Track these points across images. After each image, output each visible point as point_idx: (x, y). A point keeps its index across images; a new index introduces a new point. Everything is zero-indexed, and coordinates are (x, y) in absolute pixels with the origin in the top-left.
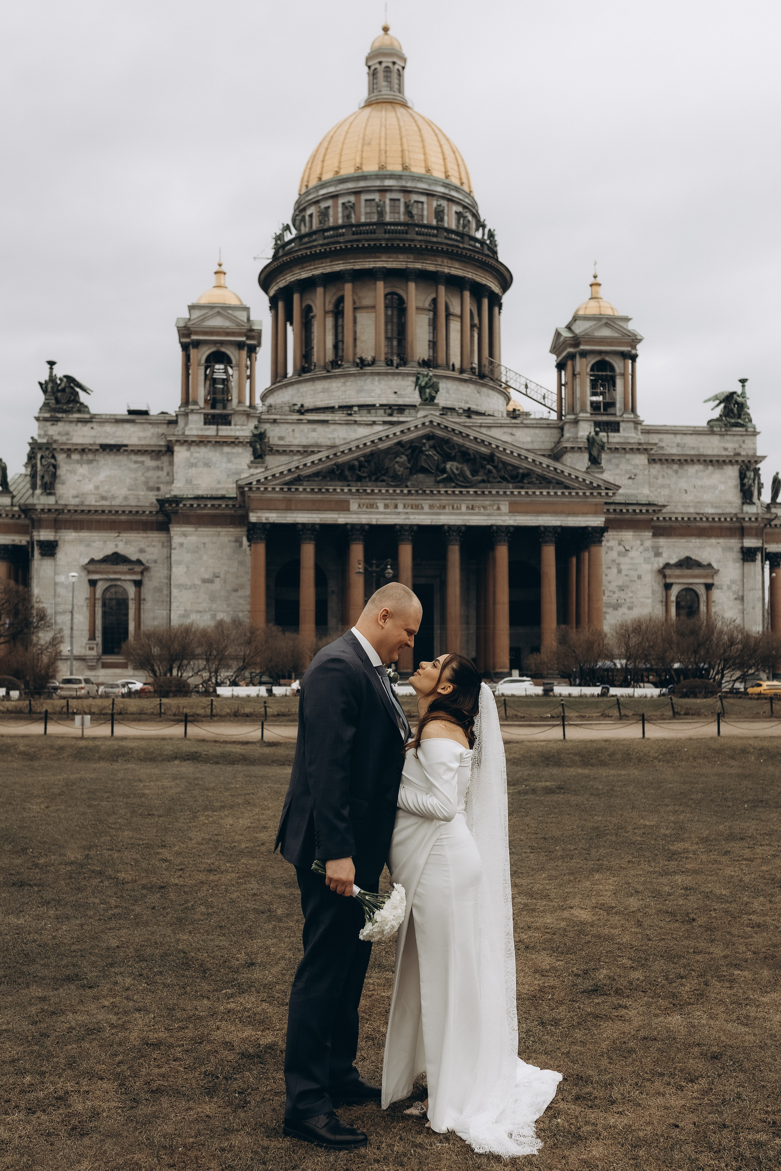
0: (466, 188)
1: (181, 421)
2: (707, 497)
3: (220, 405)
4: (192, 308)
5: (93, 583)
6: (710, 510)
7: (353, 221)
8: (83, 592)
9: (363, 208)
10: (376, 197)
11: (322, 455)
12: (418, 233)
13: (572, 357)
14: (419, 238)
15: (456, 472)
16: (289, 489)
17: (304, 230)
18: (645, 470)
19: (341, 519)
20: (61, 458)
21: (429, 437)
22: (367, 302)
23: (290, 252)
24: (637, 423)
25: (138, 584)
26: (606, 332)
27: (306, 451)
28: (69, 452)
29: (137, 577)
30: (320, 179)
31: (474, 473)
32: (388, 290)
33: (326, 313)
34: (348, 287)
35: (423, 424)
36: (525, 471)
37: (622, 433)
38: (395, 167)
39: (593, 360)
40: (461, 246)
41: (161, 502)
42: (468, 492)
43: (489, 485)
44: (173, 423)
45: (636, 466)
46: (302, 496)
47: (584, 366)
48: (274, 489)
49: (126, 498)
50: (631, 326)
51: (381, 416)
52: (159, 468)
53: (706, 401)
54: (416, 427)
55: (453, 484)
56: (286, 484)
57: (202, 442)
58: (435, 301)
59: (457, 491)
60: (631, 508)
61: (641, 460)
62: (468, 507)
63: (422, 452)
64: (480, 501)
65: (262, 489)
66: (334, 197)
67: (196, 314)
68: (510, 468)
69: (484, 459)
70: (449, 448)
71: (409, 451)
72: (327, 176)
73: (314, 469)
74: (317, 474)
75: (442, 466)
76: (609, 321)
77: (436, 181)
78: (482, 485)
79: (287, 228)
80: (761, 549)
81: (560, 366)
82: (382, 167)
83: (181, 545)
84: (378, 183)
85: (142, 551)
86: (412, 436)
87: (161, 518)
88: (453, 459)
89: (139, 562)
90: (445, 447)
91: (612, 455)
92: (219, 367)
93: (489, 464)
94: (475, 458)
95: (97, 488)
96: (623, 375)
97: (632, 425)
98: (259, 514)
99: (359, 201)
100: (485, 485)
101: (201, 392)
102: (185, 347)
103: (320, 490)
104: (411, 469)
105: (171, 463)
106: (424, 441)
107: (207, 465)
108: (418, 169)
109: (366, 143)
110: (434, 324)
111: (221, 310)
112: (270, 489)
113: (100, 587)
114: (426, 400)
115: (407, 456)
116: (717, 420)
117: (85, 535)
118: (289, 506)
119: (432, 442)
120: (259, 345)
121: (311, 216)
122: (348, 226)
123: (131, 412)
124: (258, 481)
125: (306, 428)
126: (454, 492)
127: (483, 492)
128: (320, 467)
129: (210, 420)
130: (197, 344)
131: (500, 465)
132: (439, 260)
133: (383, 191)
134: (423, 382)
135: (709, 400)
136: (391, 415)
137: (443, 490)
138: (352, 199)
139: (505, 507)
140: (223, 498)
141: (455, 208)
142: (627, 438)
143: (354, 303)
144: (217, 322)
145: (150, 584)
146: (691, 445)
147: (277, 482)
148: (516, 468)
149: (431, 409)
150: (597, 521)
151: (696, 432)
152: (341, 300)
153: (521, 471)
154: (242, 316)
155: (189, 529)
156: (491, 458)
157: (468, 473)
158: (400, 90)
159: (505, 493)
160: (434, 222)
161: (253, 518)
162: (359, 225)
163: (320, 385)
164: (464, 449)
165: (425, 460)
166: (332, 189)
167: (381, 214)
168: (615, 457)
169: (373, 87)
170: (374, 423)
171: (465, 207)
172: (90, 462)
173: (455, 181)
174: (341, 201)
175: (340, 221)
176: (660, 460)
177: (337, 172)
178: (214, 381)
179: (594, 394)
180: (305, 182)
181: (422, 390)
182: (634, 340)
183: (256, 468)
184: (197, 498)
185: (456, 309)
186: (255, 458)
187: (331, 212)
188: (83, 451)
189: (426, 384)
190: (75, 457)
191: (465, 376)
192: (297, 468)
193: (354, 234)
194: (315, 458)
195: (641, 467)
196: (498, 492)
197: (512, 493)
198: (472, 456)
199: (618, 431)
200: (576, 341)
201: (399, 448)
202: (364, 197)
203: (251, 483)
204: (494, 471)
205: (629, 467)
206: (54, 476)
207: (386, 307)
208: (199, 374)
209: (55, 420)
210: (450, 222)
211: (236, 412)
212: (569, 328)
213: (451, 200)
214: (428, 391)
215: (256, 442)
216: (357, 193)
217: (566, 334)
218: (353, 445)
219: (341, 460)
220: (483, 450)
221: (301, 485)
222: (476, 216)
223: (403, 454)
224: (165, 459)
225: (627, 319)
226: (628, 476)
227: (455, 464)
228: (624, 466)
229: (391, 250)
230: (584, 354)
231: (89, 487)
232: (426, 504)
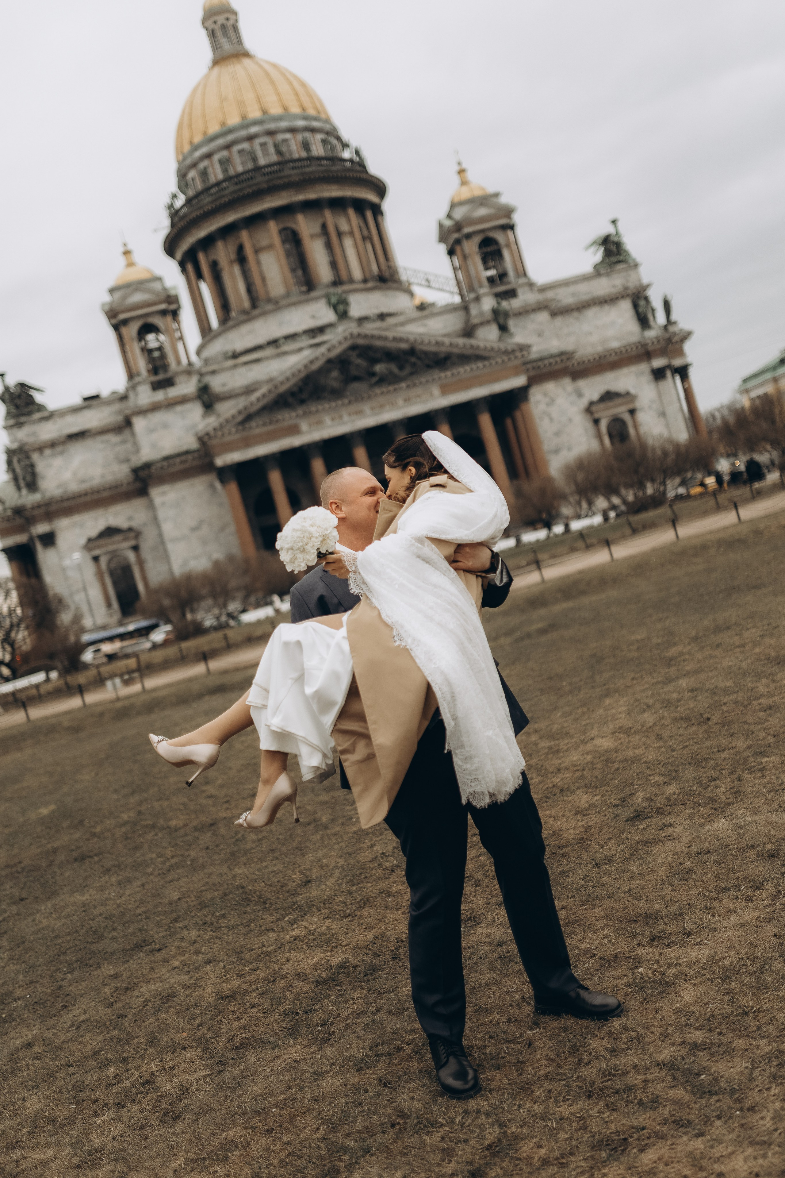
0: (323, 116)
1: (131, 395)
2: (610, 333)
3: (161, 371)
4: (112, 291)
5: (96, 559)
6: (615, 344)
7: (232, 172)
8: (90, 569)
9: (237, 160)
10: (245, 145)
11: (264, 390)
12: (293, 168)
13: (458, 242)
14: (295, 172)
15: (385, 372)
16: (243, 428)
17: (191, 193)
18: (549, 324)
19: (296, 441)
20: (35, 457)
21: (354, 348)
22: (264, 242)
23: (185, 216)
24: (531, 285)
25: (136, 548)
26: (482, 212)
27: (248, 390)
28: (40, 449)
29: (132, 543)
30: (191, 143)
31: (401, 368)
32: (281, 226)
33: (231, 262)
34: (244, 235)
35: (345, 338)
36: (446, 355)
37: (521, 297)
38: (255, 114)
39: (477, 240)
40: (334, 168)
41: (136, 471)
42: (401, 387)
43: (417, 376)
44: (124, 398)
45: (541, 323)
46: (257, 431)
47: (471, 247)
48: (230, 432)
49: (103, 476)
50: (504, 200)
51: (305, 342)
52: (124, 442)
53: (587, 248)
54: (339, 342)
55: (386, 384)
56: (239, 424)
57: (155, 408)
58: (324, 227)
59: (391, 389)
60: (546, 362)
61: (543, 317)
62: (404, 400)
63: (350, 362)
64: (413, 392)
65: (220, 435)
66: (209, 156)
67: (117, 295)
68: (432, 355)
69: (406, 354)
70: (374, 353)
71: (340, 365)
72: (198, 139)
74: (264, 408)
75: (372, 370)
76: (484, 200)
77: (295, 117)
78: (411, 377)
79: (174, 196)
80: (669, 366)
81: (451, 253)
82: (244, 117)
83: (163, 504)
84: (243, 133)
85: (130, 518)
86: (338, 351)
87: (138, 485)
88: (379, 361)
89: (130, 529)
90: (369, 353)
91: (518, 320)
92: (151, 337)
93: (412, 357)
94: (398, 355)
95: (75, 474)
96: (508, 245)
97: (527, 289)
98: (223, 458)
99: (230, 153)
100: (413, 377)
101: (141, 364)
102: (116, 327)
103: (271, 422)
104: (345, 380)
105: (133, 434)
106: (350, 352)
107: (165, 426)
108: (275, 110)
109: (222, 99)
110: (329, 246)
111: (138, 285)
112: (227, 433)
113: (103, 561)
114: (341, 316)
115: (338, 370)
116: (602, 262)
117: (76, 518)
118: (247, 443)
119: (357, 352)
120: (179, 308)
121: (193, 179)
122: (228, 179)
123: (86, 399)
124: (214, 429)
125: (243, 370)
126: (388, 390)
127: (414, 384)
128: (265, 401)
129: (157, 386)
130: (125, 322)
131: (422, 355)
132: (318, 187)
133: (250, 138)
134: (334, 300)
135: (589, 247)
136: (314, 337)
137: (378, 392)
138: (225, 153)
139: (436, 391)
140: (187, 452)
141: (319, 137)
142: (526, 300)
143: (254, 246)
144: (137, 297)
145: (146, 546)
146: (584, 291)
147: (231, 425)
148: (436, 354)
149: (348, 323)
150: (519, 381)
151: (585, 278)
152: (240, 249)
153: (442, 356)
154: (157, 286)
155: (166, 488)
156: (412, 351)
157: (396, 370)
158: (240, 42)
159: (433, 379)
160: (304, 154)
161: (220, 462)
162: (238, 175)
163: (245, 329)
164: (386, 350)
165: (355, 369)
166: (204, 150)
167: (254, 159)
168: (520, 321)
169: (215, 45)
170: (300, 350)
171: (328, 133)
172: (62, 453)
173: (312, 112)
174: (216, 158)
175: (220, 176)
176: (561, 312)
177: (205, 133)
178: (150, 351)
179: (487, 269)
180: (179, 148)
181: (335, 307)
182: (508, 212)
183: (209, 417)
184: (167, 458)
185: (344, 227)
186: (206, 409)
187: (210, 171)
188: (53, 444)
189: (337, 301)
190: (47, 452)
191: (370, 285)
193: (236, 184)
194: (258, 394)
195: (545, 323)
196: (427, 380)
197: (439, 377)
198: (396, 355)
199: (516, 296)
200: (458, 227)
201: (329, 365)
202: (236, 148)
203: (209, 433)
204: (419, 362)
205: (536, 326)
206: (34, 474)
207: (284, 242)
208: (135, 348)
209: (19, 425)
210: (318, 150)
211: (177, 374)
212: (449, 216)
213: (313, 130)
214: (340, 307)
215: (204, 394)
216: (228, 147)
217: (448, 223)
218: (288, 374)
219: (282, 389)
220: (404, 346)
221: (253, 421)
222: (339, 138)
223: (334, 369)
224: (127, 432)
225: (497, 195)
226: (536, 334)
227: (382, 365)
228: (531, 326)
229: (272, 190)
230: (468, 236)
231: (67, 475)
232: (366, 407)
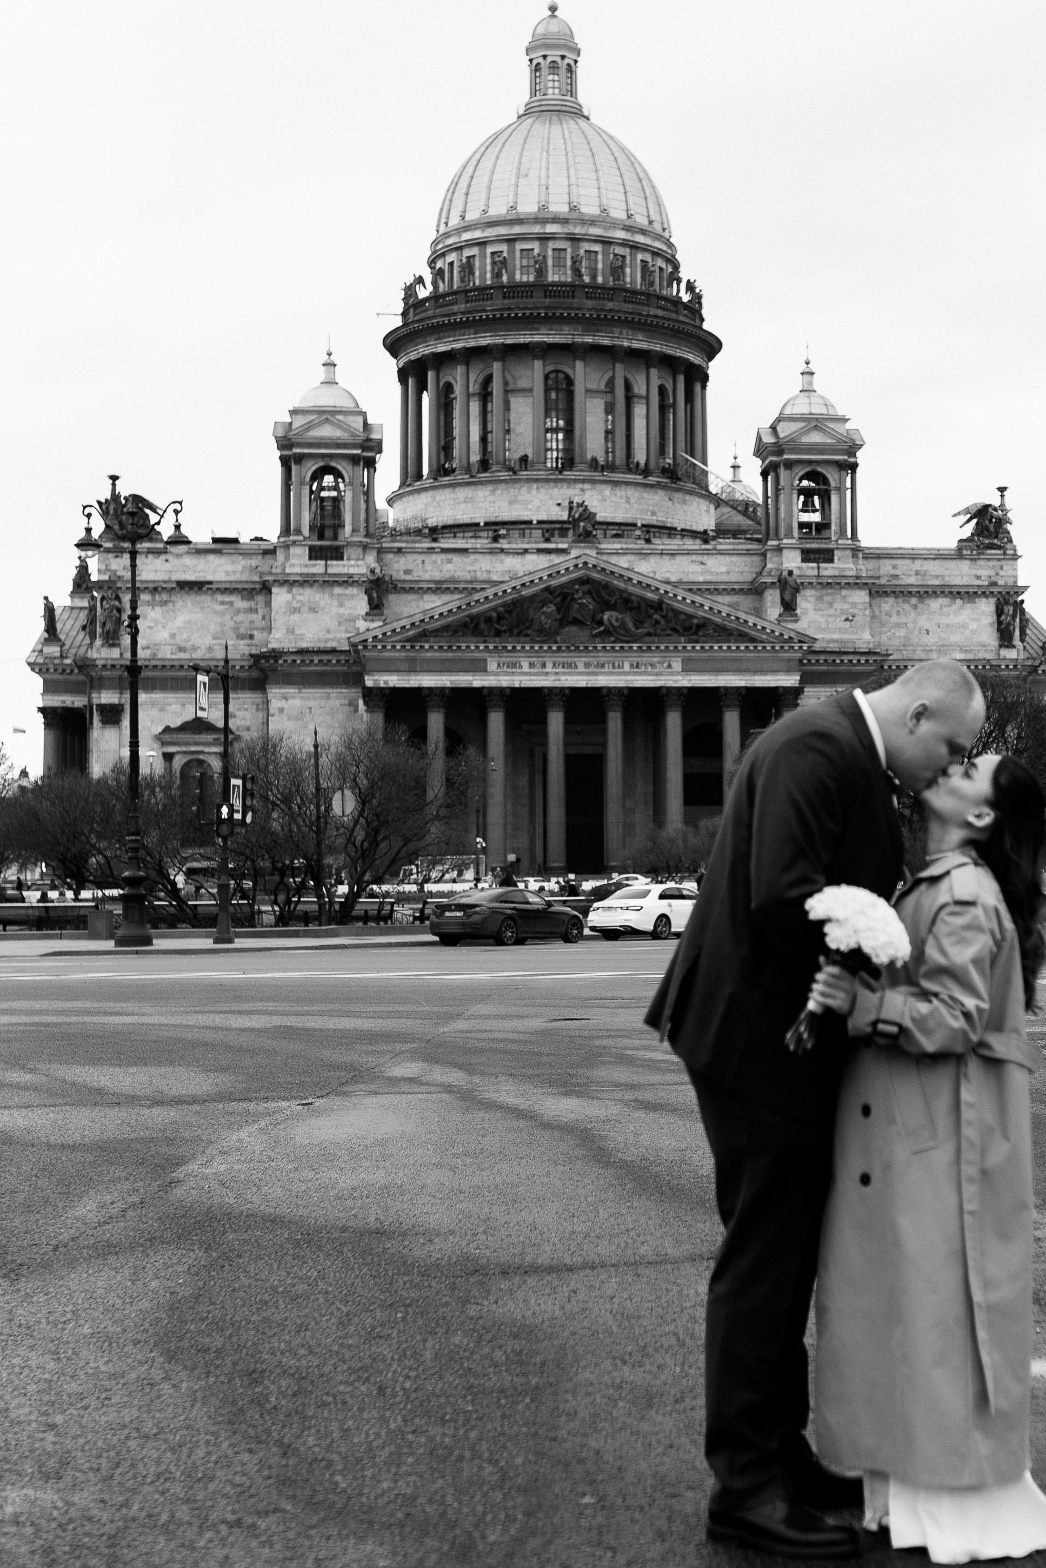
1: (282, 553)
2: (955, 638)
3: (329, 534)
4: (294, 412)
5: (168, 757)
7: (505, 281)
9: (518, 262)
13: (774, 465)
15: (616, 624)
16: (413, 647)
17: (443, 287)
18: (865, 609)
19: (476, 680)
21: (584, 581)
22: (520, 383)
24: (858, 549)
26: (816, 438)
31: (638, 623)
32: (549, 368)
33: (470, 394)
34: (497, 365)
35: (576, 566)
36: (701, 621)
37: (837, 563)
38: (559, 207)
39: (801, 471)
40: (645, 311)
41: (257, 657)
42: (631, 648)
43: (656, 639)
44: (270, 552)
45: (854, 605)
46: (428, 654)
47: (789, 479)
48: (394, 647)
49: (210, 649)
50: (851, 428)
51: (536, 541)
52: (252, 610)
53: (955, 515)
54: (567, 569)
55: (613, 639)
56: (409, 640)
57: (306, 582)
58: (610, 381)
59: (617, 646)
60: (846, 658)
61: (858, 597)
62: (632, 665)
63: (573, 599)
64: (646, 658)
65: (379, 647)
67: (299, 420)
68: (683, 617)
69: (651, 607)
70: (608, 594)
71: (559, 599)
73: (443, 622)
74: (446, 628)
75: (599, 616)
76: (821, 423)
77: (614, 224)
78: (647, 639)
79: (420, 279)
81: (765, 472)
82: (542, 207)
83: (281, 710)
84: (537, 229)
86: (564, 579)
87: (255, 675)
88: (613, 608)
90: (603, 593)
91: (824, 592)
93: (656, 612)
94: (639, 607)
95: (173, 636)
96: (838, 489)
97: (849, 553)
98: (376, 677)
99: (511, 249)
100: (651, 639)
101: (305, 519)
102: (286, 462)
103: (450, 647)
104: (561, 620)
105: (268, 605)
106: (577, 587)
107: (313, 610)
108: (589, 209)
109: (522, 174)
111: (329, 415)
112: (389, 647)
113: (178, 762)
114: (580, 536)
115: (556, 605)
116: (968, 540)
118: (413, 667)
119: (586, 588)
120: (379, 455)
122: (497, 287)
123: (216, 540)
124: (375, 637)
125: (438, 560)
126: (613, 648)
127: (649, 648)
128: (450, 619)
129: (317, 553)
130: (300, 459)
131: (670, 614)
132: (616, 332)
133: (544, 238)
134: (577, 512)
135: (959, 514)
137: (600, 646)
138: (503, 248)
139: (676, 664)
140: (333, 651)
142: (844, 569)
143: (505, 384)
144: (326, 431)
146: (933, 573)
147: (398, 638)
148: (690, 617)
149: (585, 548)
150: (789, 680)
151: (940, 556)
152: (486, 382)
153: (695, 621)
154: (356, 421)
155: (291, 691)
156: (659, 606)
157: (630, 625)
159: (676, 647)
161: (370, 681)
163: (461, 495)
164: (625, 595)
165: (578, 610)
168: (827, 594)
169: (535, 88)
170: (526, 551)
172: (164, 603)
174: (490, 250)
175: (488, 280)
176: (894, 592)
177: (486, 211)
178: (322, 501)
181: (575, 523)
182: (853, 447)
183: (373, 621)
184: (303, 652)
185: (639, 387)
186: (371, 608)
187: (477, 264)
188: (156, 588)
189: (580, 515)
190: (145, 597)
191: (652, 481)
192: (422, 621)
193: (505, 298)
195: (861, 606)
196: (667, 647)
197: (685, 647)
198: (636, 604)
199: (831, 561)
200: (780, 447)
201: (547, 594)
202: (519, 246)
203: (366, 640)
204: (663, 622)
205: (845, 606)
206: (119, 622)
207: (547, 388)
208: (303, 491)
209: (119, 552)
211: (349, 543)
212: (773, 430)
214: (582, 524)
215: (372, 589)
216: (510, 241)
217: (769, 437)
218: (490, 593)
220: (650, 595)
221: (427, 642)
222: (671, 261)
223: (551, 602)
224: (261, 600)
225: (843, 420)
226: (844, 617)
227: (615, 614)
228: (839, 605)
229: (552, 320)
230: (789, 463)
231: (163, 635)
232: (580, 662)
